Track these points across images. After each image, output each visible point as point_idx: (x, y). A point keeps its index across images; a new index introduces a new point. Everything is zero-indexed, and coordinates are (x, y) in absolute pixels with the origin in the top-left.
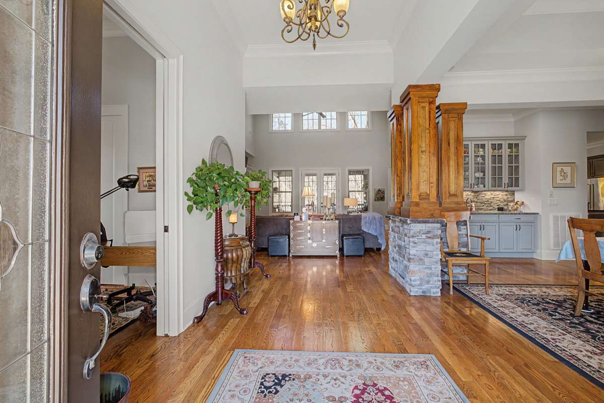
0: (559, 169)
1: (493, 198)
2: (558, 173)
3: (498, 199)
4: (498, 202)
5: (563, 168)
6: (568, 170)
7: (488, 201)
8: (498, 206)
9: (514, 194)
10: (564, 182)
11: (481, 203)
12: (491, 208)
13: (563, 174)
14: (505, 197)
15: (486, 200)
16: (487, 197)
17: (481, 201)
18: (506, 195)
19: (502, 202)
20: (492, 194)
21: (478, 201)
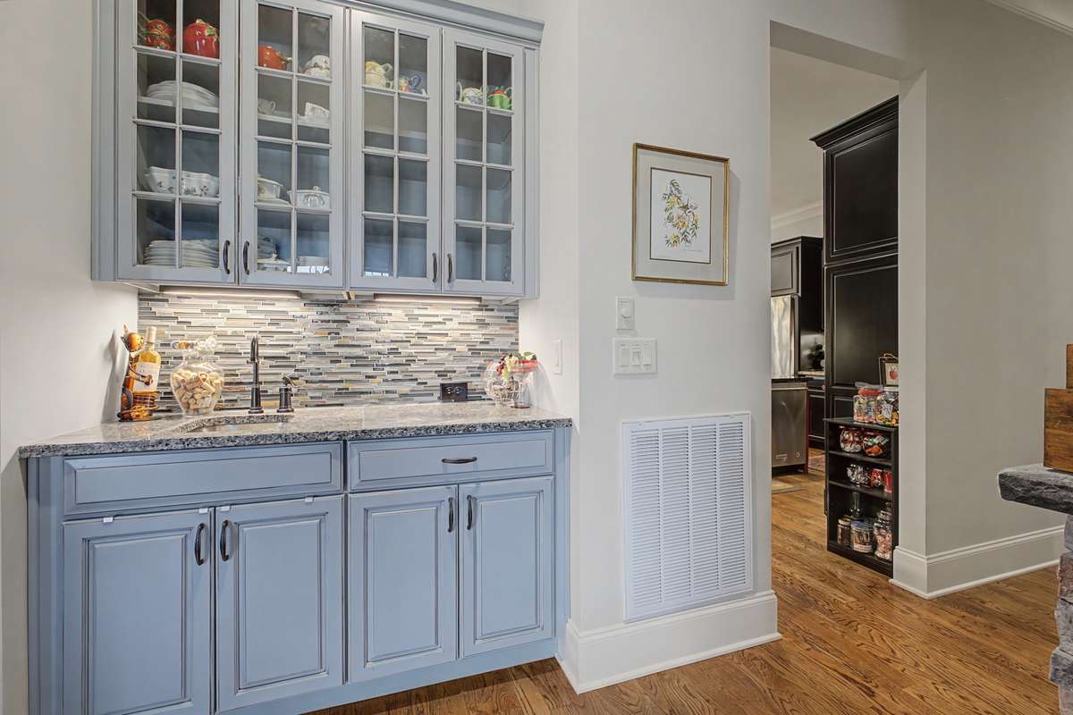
0: (661, 182)
1: (421, 336)
2: (659, 205)
3: (443, 341)
4: (444, 355)
5: (678, 178)
6: (697, 190)
7: (394, 352)
8: (441, 374)
9: (515, 319)
10: (680, 252)
11: (360, 361)
12: (406, 388)
13: (677, 211)
14: (477, 335)
15: (385, 348)
16: (387, 332)
17: (358, 352)
18: (482, 323)
19: (460, 358)
20: (412, 318)
21: (341, 351)
